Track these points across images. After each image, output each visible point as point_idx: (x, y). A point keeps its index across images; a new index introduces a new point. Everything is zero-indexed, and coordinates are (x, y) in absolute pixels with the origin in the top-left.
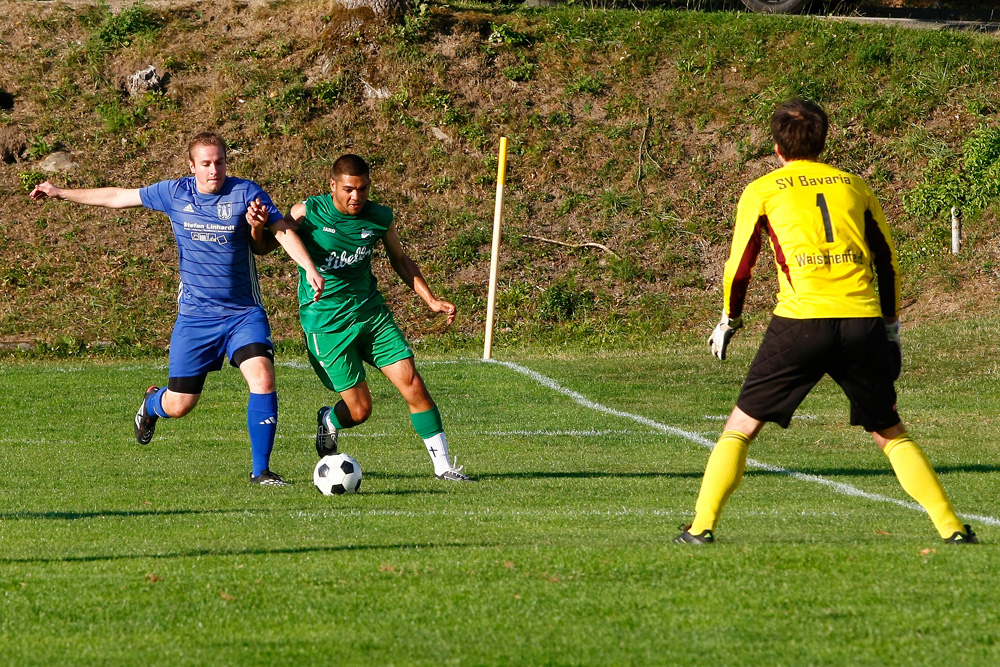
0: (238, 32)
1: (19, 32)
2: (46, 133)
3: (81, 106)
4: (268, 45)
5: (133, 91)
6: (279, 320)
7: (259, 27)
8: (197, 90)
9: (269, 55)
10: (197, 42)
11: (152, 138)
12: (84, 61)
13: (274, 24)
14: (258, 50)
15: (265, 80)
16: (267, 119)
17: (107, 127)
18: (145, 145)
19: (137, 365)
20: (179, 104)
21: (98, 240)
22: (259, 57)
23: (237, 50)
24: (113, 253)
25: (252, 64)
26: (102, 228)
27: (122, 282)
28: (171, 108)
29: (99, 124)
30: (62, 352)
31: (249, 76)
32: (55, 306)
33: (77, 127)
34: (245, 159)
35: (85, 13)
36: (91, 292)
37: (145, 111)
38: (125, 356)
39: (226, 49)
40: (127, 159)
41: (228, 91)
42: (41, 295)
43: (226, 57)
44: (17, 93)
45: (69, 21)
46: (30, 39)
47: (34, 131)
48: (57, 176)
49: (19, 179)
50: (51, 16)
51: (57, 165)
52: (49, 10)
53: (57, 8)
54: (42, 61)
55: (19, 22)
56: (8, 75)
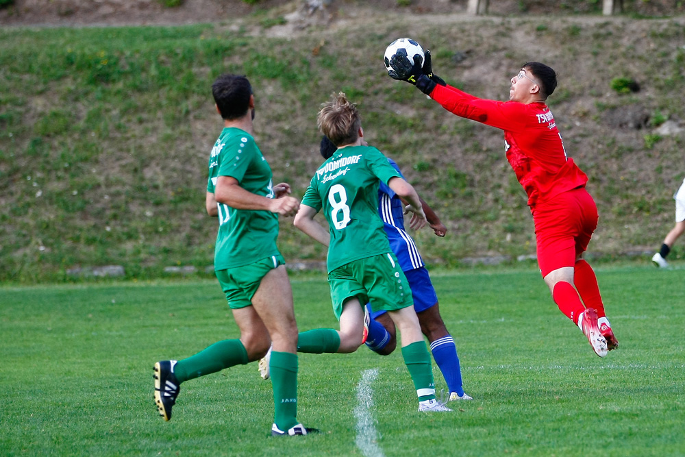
1: (645, 41)
2: (662, 108)
44: (643, 82)
45: (677, 34)
46: (652, 46)
47: (654, 108)
48: (670, 137)
49: (644, 140)
50: (666, 30)
51: (670, 129)
52: (665, 26)
53: (670, 24)
54: (659, 60)
55: (644, 34)
56: (636, 70)
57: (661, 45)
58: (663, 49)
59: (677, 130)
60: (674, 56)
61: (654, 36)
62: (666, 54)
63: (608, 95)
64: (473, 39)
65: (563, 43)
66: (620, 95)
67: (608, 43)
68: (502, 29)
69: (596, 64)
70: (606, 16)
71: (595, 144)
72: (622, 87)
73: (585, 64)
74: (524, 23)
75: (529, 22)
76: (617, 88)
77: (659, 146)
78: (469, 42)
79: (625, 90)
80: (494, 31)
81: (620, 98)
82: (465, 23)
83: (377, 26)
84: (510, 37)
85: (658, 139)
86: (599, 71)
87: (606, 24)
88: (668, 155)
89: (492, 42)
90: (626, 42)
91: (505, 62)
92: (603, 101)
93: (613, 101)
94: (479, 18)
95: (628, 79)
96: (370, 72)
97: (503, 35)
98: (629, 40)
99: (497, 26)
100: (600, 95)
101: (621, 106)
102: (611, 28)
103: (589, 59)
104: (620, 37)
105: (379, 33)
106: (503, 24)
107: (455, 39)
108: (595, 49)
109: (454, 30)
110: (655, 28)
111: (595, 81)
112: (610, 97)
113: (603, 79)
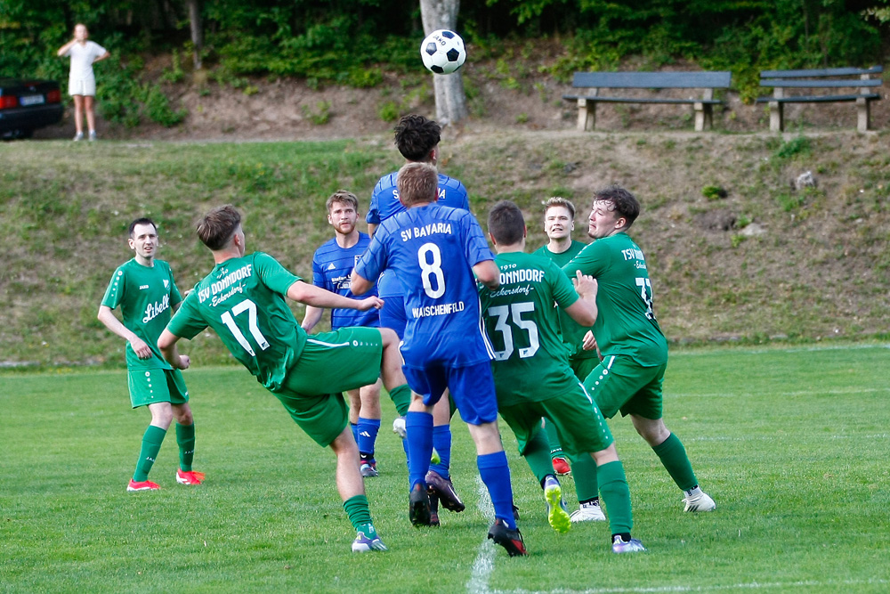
0: (860, 151)
1: (731, 154)
2: (747, 212)
3: (768, 196)
4: (877, 158)
5: (798, 187)
6: (884, 321)
7: (872, 147)
8: (835, 185)
9: (878, 164)
10: (836, 157)
11: (809, 214)
12: (769, 169)
13: (881, 145)
14: (872, 161)
15: (875, 178)
16: (877, 202)
17: (782, 208)
18: (805, 218)
19: (799, 348)
20: (825, 193)
21: (778, 275)
22: (872, 165)
23: (860, 160)
24: (786, 283)
25: (867, 170)
26: (780, 268)
27: (791, 298)
28: (820, 196)
29: (778, 206)
30: (756, 341)
31: (865, 177)
32: (752, 314)
33: (766, 208)
34: (863, 225)
35: (769, 141)
36: (773, 306)
37: (805, 198)
38: (793, 343)
39: (853, 161)
40: (794, 226)
41: (854, 186)
42: (744, 308)
43: (853, 165)
44: (730, 190)
45: (759, 147)
46: (738, 158)
47: (740, 212)
48: (753, 237)
49: (731, 240)
50: (750, 144)
51: (753, 231)
52: (749, 141)
53: (753, 139)
54: (744, 170)
55: (730, 148)
56: (724, 179)
57: (746, 157)
58: (747, 161)
59: (760, 231)
60: (757, 166)
61: (740, 149)
62: (750, 165)
63: (700, 200)
64: (582, 152)
65: (660, 155)
66: (710, 201)
67: (699, 155)
68: (606, 143)
69: (689, 174)
70: (698, 132)
71: (689, 243)
72: (711, 194)
73: (680, 173)
74: (626, 137)
75: (631, 137)
76: (708, 194)
77: (743, 245)
78: (578, 155)
79: (714, 196)
80: (600, 145)
81: (710, 204)
82: (575, 138)
83: (498, 140)
84: (614, 150)
85: (743, 240)
86: (691, 180)
87: (698, 138)
88: (752, 253)
89: (599, 154)
90: (715, 154)
91: (610, 172)
92: (695, 206)
93: (704, 206)
94: (588, 134)
95: (716, 187)
96: (492, 181)
97: (608, 148)
98: (717, 153)
99: (603, 141)
100: (692, 201)
101: (711, 210)
102: (701, 143)
103: (682, 169)
104: (710, 150)
105: (501, 147)
106: (608, 139)
107: (566, 152)
108: (688, 161)
109: (565, 144)
110: (740, 142)
111: (688, 189)
112: (700, 203)
113: (695, 187)
